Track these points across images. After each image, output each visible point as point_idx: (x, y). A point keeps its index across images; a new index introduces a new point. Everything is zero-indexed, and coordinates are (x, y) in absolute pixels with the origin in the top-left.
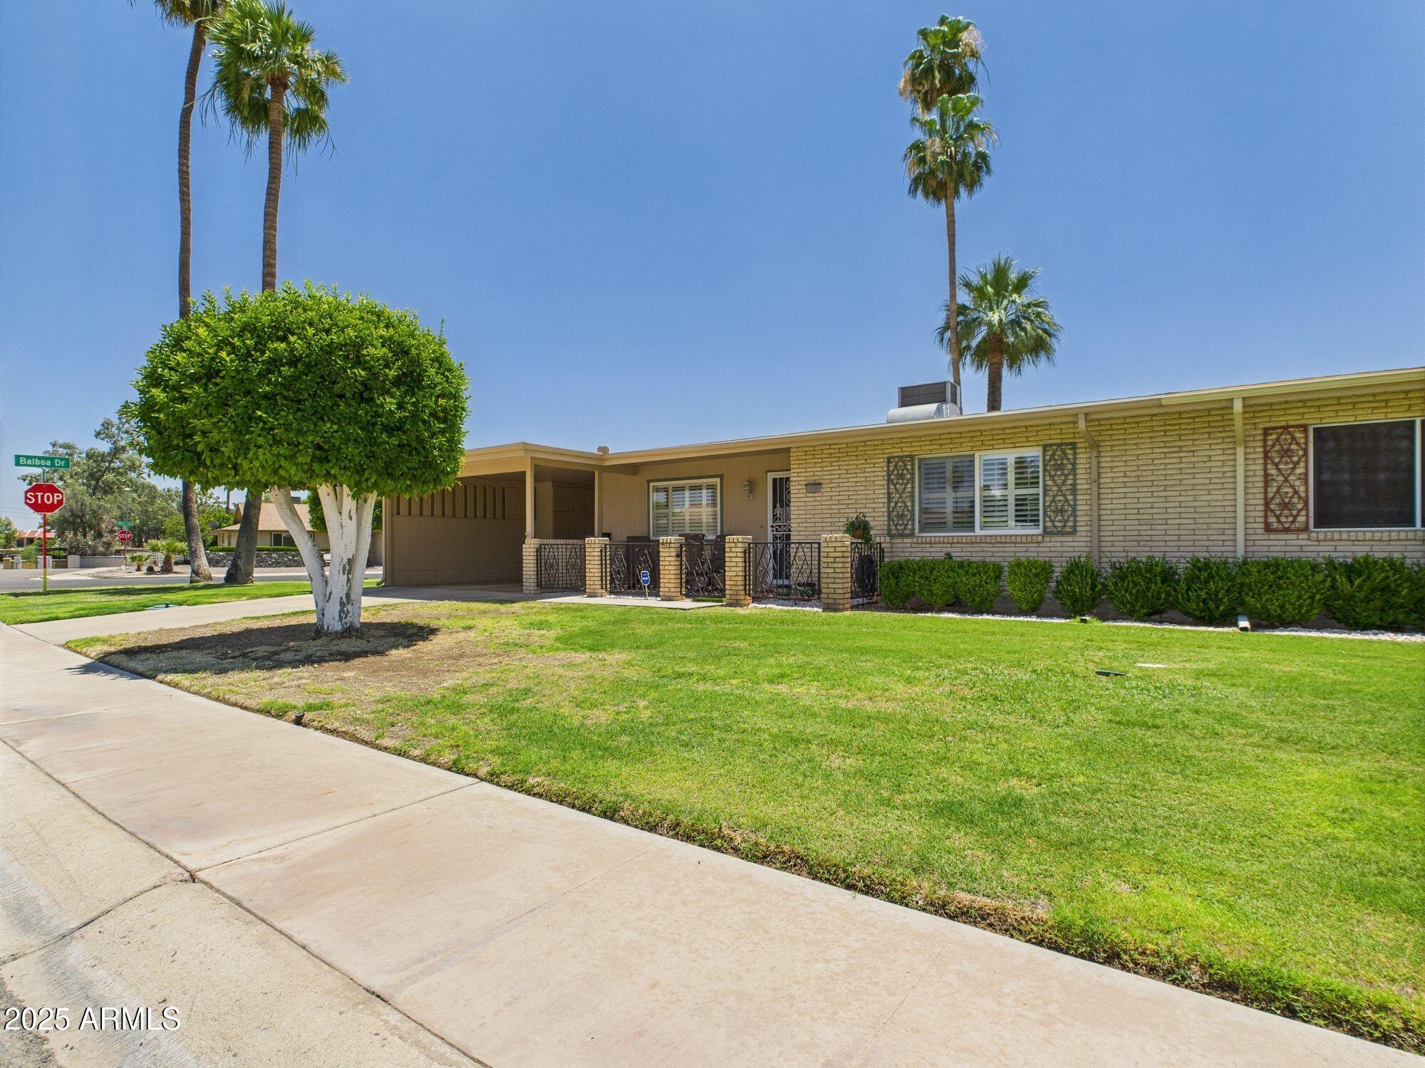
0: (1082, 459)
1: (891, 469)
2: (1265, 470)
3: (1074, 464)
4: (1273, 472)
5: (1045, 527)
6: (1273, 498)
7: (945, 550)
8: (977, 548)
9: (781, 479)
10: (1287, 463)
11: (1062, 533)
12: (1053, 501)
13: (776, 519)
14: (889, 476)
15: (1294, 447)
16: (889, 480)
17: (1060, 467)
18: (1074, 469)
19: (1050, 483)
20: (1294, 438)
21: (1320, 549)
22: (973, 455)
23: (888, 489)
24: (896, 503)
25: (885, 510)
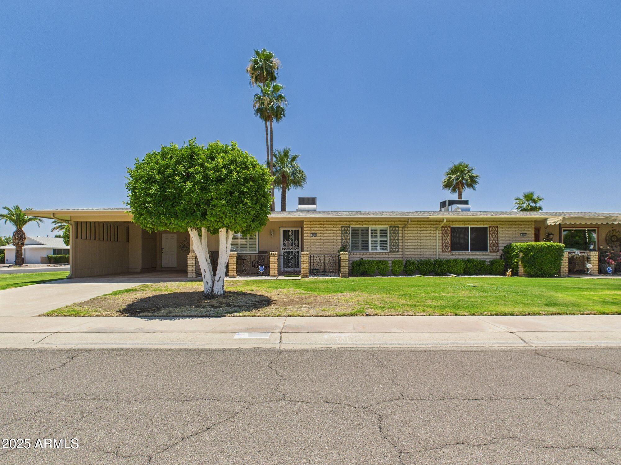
0: (400, 231)
1: (343, 230)
2: (442, 236)
3: (398, 232)
4: (444, 237)
5: (390, 250)
6: (444, 244)
7: (361, 257)
8: (370, 256)
9: (287, 230)
10: (446, 235)
11: (395, 252)
12: (392, 243)
13: (284, 245)
14: (342, 232)
15: (448, 231)
16: (342, 234)
17: (394, 233)
18: (398, 233)
19: (392, 237)
20: (448, 229)
21: (453, 256)
22: (368, 227)
23: (342, 237)
24: (345, 241)
25: (341, 243)
